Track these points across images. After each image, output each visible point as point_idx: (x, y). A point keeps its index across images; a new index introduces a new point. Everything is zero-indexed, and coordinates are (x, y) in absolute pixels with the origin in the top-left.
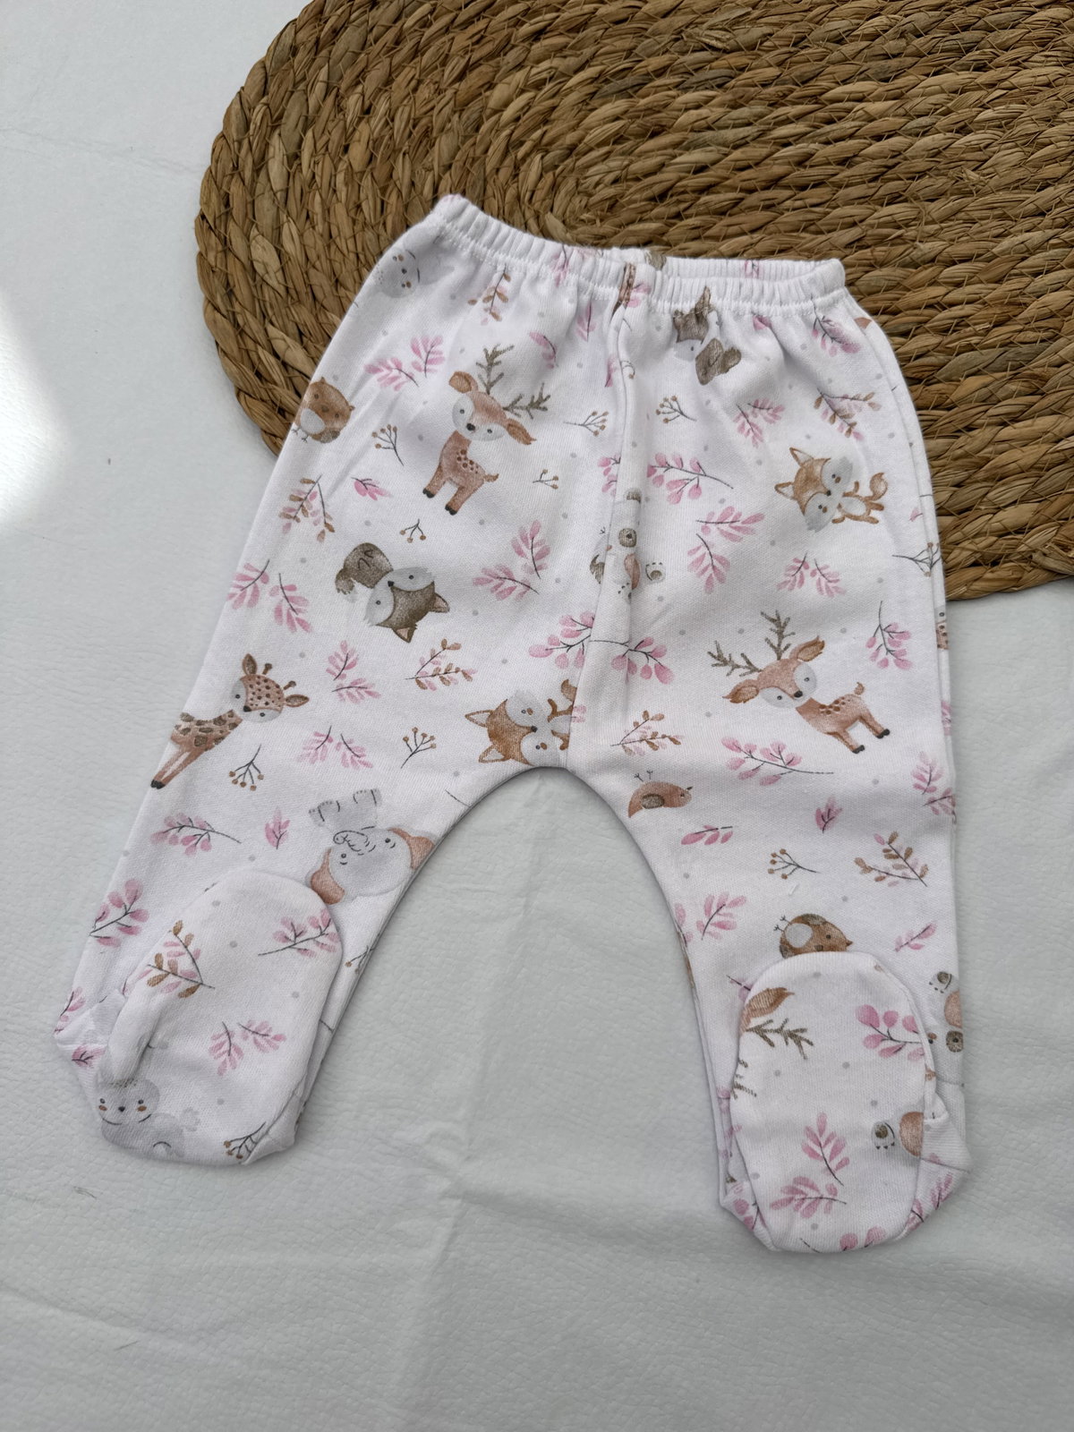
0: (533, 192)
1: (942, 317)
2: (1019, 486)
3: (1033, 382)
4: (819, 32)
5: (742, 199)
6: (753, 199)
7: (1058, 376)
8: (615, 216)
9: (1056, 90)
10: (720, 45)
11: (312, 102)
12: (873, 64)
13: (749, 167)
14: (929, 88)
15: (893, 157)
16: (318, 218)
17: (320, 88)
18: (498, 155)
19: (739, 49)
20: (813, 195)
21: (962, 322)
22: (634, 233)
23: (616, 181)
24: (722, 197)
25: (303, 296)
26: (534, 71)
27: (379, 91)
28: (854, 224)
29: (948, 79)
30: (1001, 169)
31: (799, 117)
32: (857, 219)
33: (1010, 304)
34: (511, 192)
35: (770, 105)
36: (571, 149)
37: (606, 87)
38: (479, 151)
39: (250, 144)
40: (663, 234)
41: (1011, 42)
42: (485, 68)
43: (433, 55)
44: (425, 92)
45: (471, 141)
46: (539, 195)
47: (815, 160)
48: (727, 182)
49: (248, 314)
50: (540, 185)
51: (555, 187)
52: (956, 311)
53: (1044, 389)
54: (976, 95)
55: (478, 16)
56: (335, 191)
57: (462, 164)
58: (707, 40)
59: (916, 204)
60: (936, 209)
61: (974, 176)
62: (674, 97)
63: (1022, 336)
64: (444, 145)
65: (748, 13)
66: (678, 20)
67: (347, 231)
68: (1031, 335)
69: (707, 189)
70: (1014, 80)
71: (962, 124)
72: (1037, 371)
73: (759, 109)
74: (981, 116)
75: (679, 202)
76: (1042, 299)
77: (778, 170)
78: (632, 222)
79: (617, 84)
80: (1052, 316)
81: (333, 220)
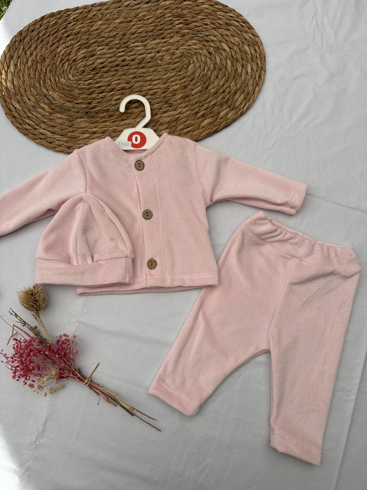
0: (67, 70)
1: (151, 92)
2: (165, 126)
3: (170, 105)
4: (128, 32)
5: (110, 69)
6: (113, 69)
7: (174, 103)
8: (83, 74)
9: (178, 43)
10: (106, 36)
11: (20, 53)
12: (140, 39)
13: (112, 62)
14: (152, 43)
15: (143, 59)
16: (21, 77)
17: (21, 50)
18: (59, 62)
19: (111, 37)
20: (125, 68)
21: (155, 93)
22: (87, 78)
23: (84, 67)
24: (106, 69)
25: (19, 94)
26: (67, 44)
27: (34, 50)
28: (134, 74)
29: (156, 41)
30: (166, 60)
31: (123, 51)
32: (134, 72)
33: (166, 89)
34: (62, 70)
35: (117, 49)
36: (75, 60)
37: (82, 47)
38: (55, 62)
39: (7, 62)
40: (93, 77)
41: (170, 33)
42: (57, 44)
43: (46, 42)
44: (44, 50)
45: (54, 59)
46: (68, 70)
47: (126, 60)
48: (107, 66)
49: (7, 98)
50: (68, 68)
51: (71, 68)
52: (155, 91)
53: (172, 106)
54: (161, 45)
55: (55, 33)
56: (25, 71)
57: (51, 64)
58: (104, 35)
59: (147, 69)
60: (151, 70)
61: (160, 62)
62: (96, 48)
63: (168, 95)
64: (48, 61)
65: (113, 29)
66: (98, 31)
67: (28, 80)
68: (170, 95)
69: (103, 67)
70: (170, 41)
71: (158, 51)
72: (170, 102)
73: (114, 50)
74: (162, 49)
75: (97, 70)
76: (173, 87)
77: (118, 63)
78: (87, 75)
79: (85, 46)
80: (175, 91)
81: (24, 77)
